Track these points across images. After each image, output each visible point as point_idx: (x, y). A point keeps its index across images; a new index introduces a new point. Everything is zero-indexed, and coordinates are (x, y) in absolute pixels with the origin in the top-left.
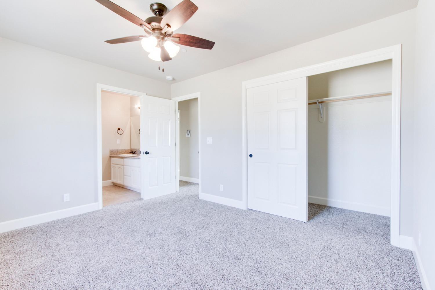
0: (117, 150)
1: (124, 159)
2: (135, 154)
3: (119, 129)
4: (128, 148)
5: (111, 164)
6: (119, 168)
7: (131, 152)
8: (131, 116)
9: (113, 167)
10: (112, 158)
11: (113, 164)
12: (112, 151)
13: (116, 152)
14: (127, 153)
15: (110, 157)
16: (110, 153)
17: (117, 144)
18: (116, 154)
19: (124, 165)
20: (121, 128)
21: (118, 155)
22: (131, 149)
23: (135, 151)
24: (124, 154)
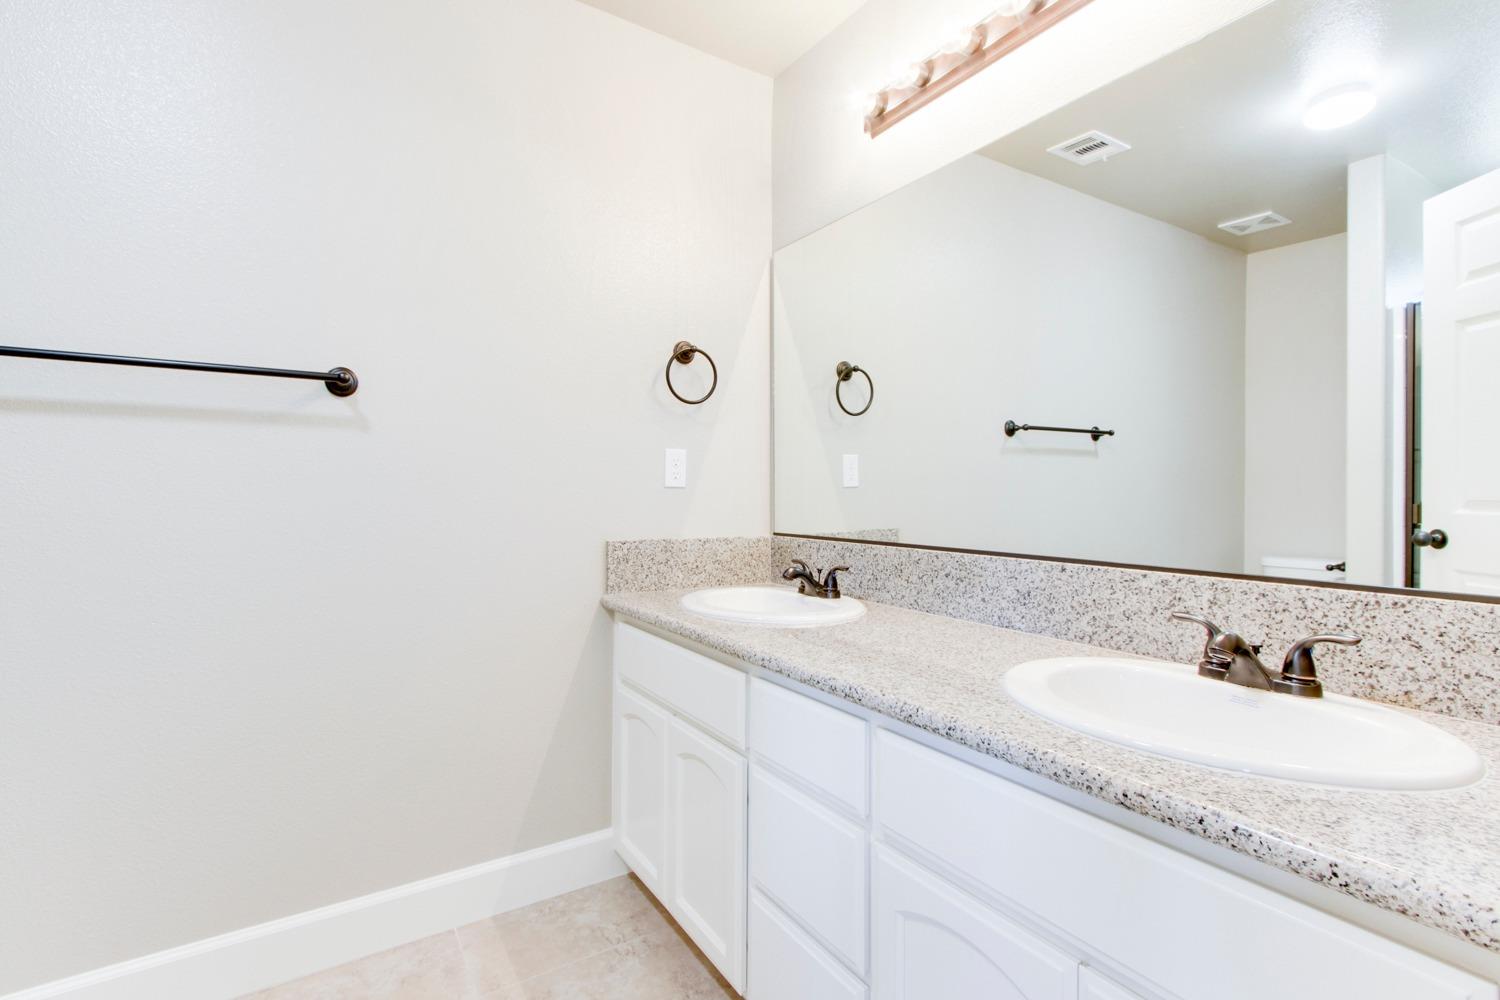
1: (757, 683)
2: (837, 595)
3: (684, 355)
4: (753, 528)
5: (617, 683)
6: (686, 756)
7: (796, 575)
8: (776, 248)
9: (630, 717)
10: (623, 631)
11: (626, 682)
12: (621, 554)
13: (657, 559)
14: (749, 574)
15: (604, 611)
16: (608, 579)
17: (668, 484)
18: (653, 587)
19: (748, 749)
20: (699, 348)
21: (674, 590)
22: (775, 534)
23: (833, 553)
24: (720, 583)
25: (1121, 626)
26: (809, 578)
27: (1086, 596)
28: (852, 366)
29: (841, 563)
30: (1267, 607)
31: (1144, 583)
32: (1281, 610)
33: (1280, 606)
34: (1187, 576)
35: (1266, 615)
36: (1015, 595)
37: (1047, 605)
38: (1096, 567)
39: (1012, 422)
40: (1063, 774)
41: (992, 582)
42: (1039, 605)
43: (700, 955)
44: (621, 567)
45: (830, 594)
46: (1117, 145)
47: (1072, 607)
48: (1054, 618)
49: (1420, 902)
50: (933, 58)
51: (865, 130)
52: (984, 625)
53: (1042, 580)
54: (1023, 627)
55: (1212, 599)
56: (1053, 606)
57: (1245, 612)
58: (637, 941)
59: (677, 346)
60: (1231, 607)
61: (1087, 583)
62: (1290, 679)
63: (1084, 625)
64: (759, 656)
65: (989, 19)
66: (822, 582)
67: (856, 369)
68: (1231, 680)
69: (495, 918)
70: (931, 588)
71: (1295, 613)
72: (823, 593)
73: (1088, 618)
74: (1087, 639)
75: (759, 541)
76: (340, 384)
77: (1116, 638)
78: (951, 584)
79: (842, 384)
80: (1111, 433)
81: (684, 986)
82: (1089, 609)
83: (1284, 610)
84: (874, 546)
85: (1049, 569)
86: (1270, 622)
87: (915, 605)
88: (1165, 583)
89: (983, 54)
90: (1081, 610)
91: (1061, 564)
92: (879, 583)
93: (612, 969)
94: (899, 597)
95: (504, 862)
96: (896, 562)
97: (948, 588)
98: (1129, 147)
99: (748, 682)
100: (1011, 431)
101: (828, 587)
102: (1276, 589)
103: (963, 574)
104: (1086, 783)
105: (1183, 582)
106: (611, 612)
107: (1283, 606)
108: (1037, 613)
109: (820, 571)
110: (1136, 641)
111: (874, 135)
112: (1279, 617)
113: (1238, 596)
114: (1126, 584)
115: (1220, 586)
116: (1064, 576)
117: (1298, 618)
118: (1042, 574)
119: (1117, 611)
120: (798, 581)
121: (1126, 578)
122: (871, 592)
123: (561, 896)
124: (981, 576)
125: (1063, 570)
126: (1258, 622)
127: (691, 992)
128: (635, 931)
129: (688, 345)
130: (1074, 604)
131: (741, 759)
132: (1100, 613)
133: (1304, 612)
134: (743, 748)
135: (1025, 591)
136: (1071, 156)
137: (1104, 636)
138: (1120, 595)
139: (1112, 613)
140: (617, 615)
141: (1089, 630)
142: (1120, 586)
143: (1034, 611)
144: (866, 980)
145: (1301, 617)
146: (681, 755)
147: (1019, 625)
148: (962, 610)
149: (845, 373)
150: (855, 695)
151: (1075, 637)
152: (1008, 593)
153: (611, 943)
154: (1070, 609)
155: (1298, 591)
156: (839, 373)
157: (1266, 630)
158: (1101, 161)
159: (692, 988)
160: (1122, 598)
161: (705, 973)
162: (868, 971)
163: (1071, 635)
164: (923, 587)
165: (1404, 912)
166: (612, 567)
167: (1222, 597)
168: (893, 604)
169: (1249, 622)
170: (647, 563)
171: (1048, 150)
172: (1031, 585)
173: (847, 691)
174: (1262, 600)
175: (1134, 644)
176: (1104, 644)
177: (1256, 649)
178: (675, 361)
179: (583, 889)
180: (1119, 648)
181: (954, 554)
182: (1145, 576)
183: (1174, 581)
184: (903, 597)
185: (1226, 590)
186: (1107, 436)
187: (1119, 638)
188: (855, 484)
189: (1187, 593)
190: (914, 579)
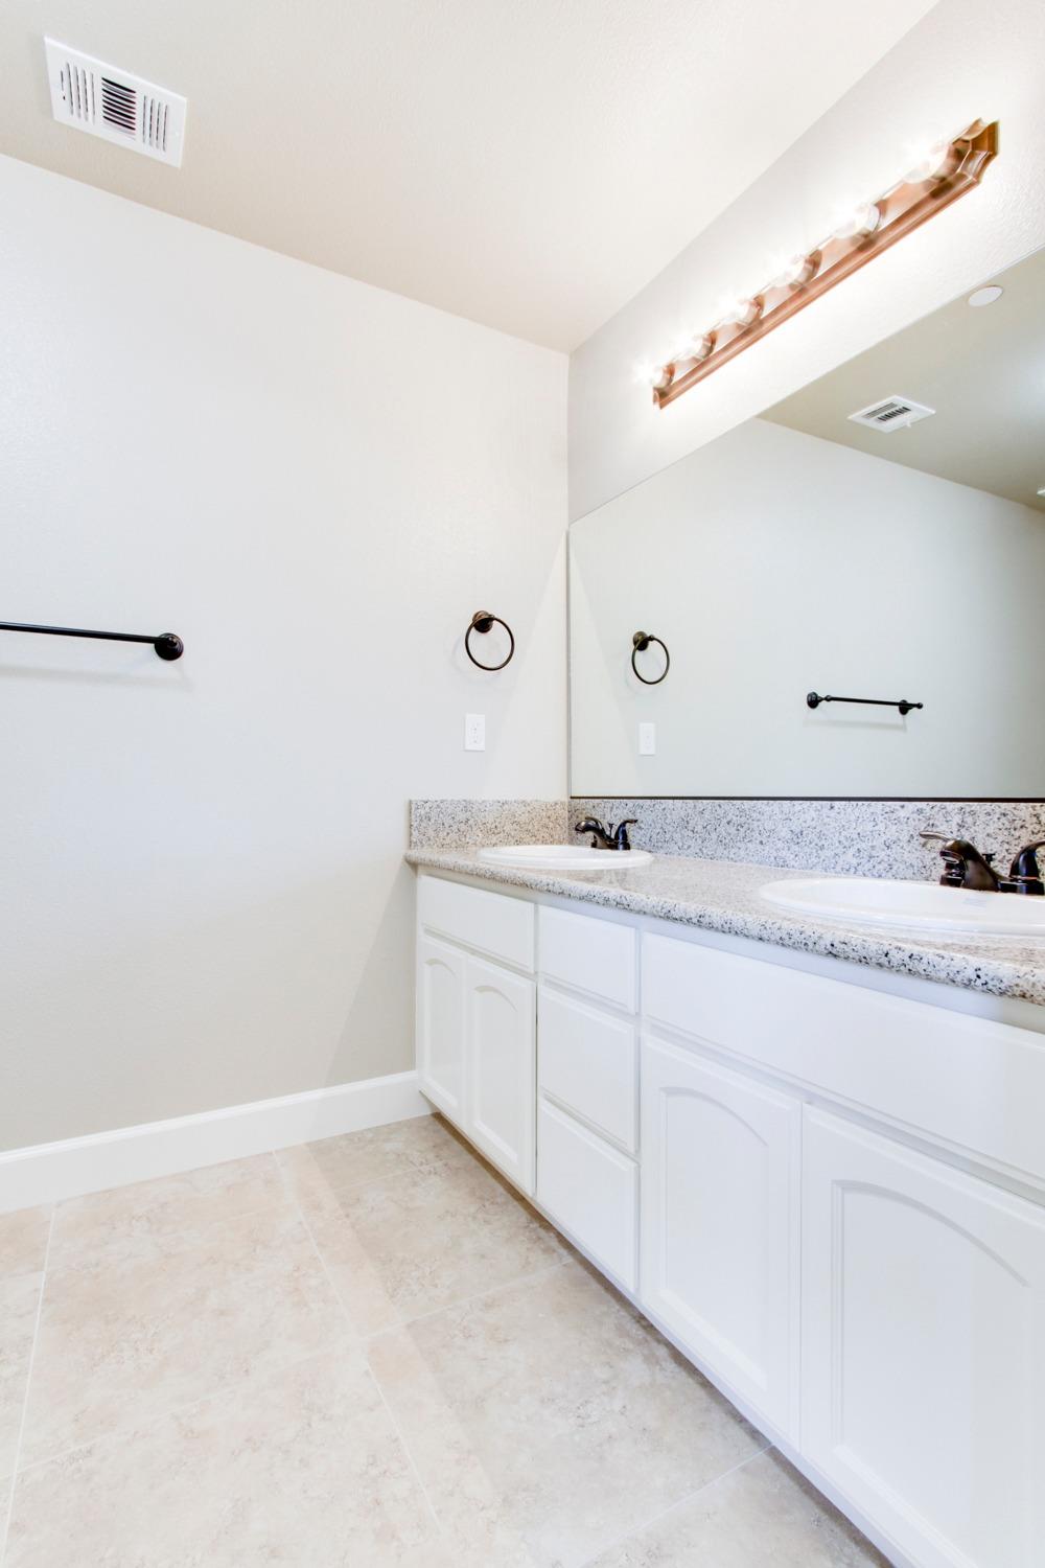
0: (467, 806)
1: (543, 909)
2: (627, 847)
3: (483, 624)
4: (551, 791)
5: (420, 932)
6: (482, 989)
7: (587, 828)
8: (573, 519)
9: (432, 962)
10: (425, 882)
11: (429, 932)
12: (423, 813)
13: (457, 819)
14: (546, 835)
15: (407, 865)
16: (411, 835)
17: (468, 747)
18: (454, 845)
19: (536, 973)
20: (496, 617)
21: (474, 848)
22: (572, 798)
23: (625, 811)
24: (518, 842)
25: (882, 855)
26: (600, 832)
27: (851, 830)
28: (648, 635)
29: (631, 817)
30: (1007, 825)
31: (902, 814)
32: (1018, 826)
33: (1018, 823)
34: (939, 804)
35: (1006, 833)
36: (789, 836)
37: (817, 841)
38: (860, 803)
39: (815, 694)
40: (787, 937)
41: (769, 825)
42: (811, 843)
43: (497, 1175)
44: (423, 824)
45: (621, 847)
46: (920, 410)
47: (840, 842)
48: (823, 854)
49: (1034, 984)
50: (715, 329)
51: (655, 401)
52: (761, 866)
53: (813, 820)
54: (796, 865)
55: (960, 822)
56: (823, 842)
57: (988, 831)
58: (439, 1164)
59: (476, 616)
60: (976, 828)
61: (853, 818)
62: (1016, 880)
63: (849, 858)
64: (545, 882)
65: (766, 290)
66: (613, 836)
67: (651, 639)
68: (965, 886)
69: (308, 1144)
70: (714, 836)
71: (1031, 828)
72: (613, 846)
73: (853, 850)
74: (853, 870)
75: (556, 804)
76: (168, 648)
77: (877, 867)
78: (733, 830)
79: (638, 653)
80: (919, 706)
81: (481, 1198)
82: (855, 842)
83: (1022, 827)
84: (663, 801)
85: (819, 808)
86: (1010, 839)
87: (700, 854)
88: (920, 811)
89: (761, 323)
90: (847, 844)
91: (829, 803)
92: (668, 836)
93: (415, 1184)
94: (686, 847)
95: (318, 1094)
96: (683, 814)
97: (730, 834)
98: (933, 412)
99: (536, 911)
100: (814, 702)
101: (617, 840)
102: (1015, 808)
103: (743, 819)
104: (804, 941)
105: (936, 809)
106: (413, 865)
107: (1021, 823)
108: (808, 850)
109: (611, 826)
110: (895, 868)
111: (662, 407)
112: (1017, 834)
113: (983, 818)
114: (886, 815)
115: (968, 809)
116: (832, 814)
117: (1033, 833)
118: (814, 815)
119: (879, 842)
120: (590, 834)
121: (888, 810)
122: (660, 844)
123: (369, 1129)
124: (758, 820)
125: (832, 808)
126: (1000, 839)
127: (487, 1204)
128: (437, 1156)
129: (487, 614)
130: (842, 839)
131: (530, 982)
132: (864, 845)
133: (1038, 827)
134: (532, 972)
135: (798, 831)
136: (873, 423)
137: (868, 866)
138: (881, 827)
139: (874, 843)
140: (420, 869)
141: (854, 862)
142: (881, 818)
143: (807, 849)
144: (636, 1156)
145: (1036, 831)
146: (477, 989)
147: (793, 863)
148: (742, 853)
149: (642, 643)
150: (626, 903)
151: (842, 869)
152: (783, 834)
153: (415, 1165)
154: (837, 844)
155: (1034, 808)
156: (635, 643)
157: (1006, 846)
158: (905, 427)
159: (488, 1200)
160: (883, 829)
161: (500, 1189)
162: (638, 1151)
163: (838, 869)
164: (707, 836)
165: (1024, 996)
166: (415, 824)
167: (969, 820)
168: (679, 854)
169: (992, 840)
170: (448, 821)
171: (850, 418)
172: (804, 825)
173: (618, 899)
174: (1003, 819)
175: (893, 871)
176: (867, 873)
177: (990, 857)
178: (473, 629)
179: (389, 1125)
180: (880, 876)
181: (735, 802)
182: (903, 807)
183: (928, 809)
184: (689, 847)
185: (973, 813)
186: (915, 709)
187: (881, 867)
188: (652, 751)
189: (939, 820)
190: (699, 828)
